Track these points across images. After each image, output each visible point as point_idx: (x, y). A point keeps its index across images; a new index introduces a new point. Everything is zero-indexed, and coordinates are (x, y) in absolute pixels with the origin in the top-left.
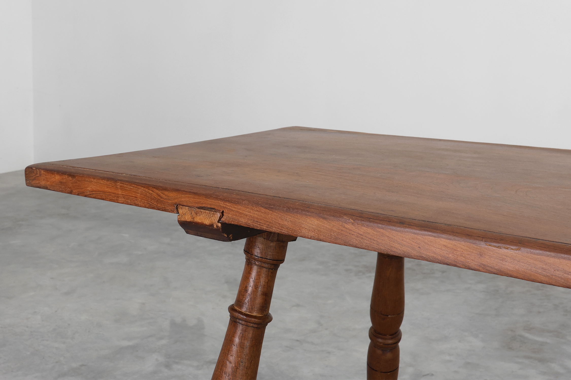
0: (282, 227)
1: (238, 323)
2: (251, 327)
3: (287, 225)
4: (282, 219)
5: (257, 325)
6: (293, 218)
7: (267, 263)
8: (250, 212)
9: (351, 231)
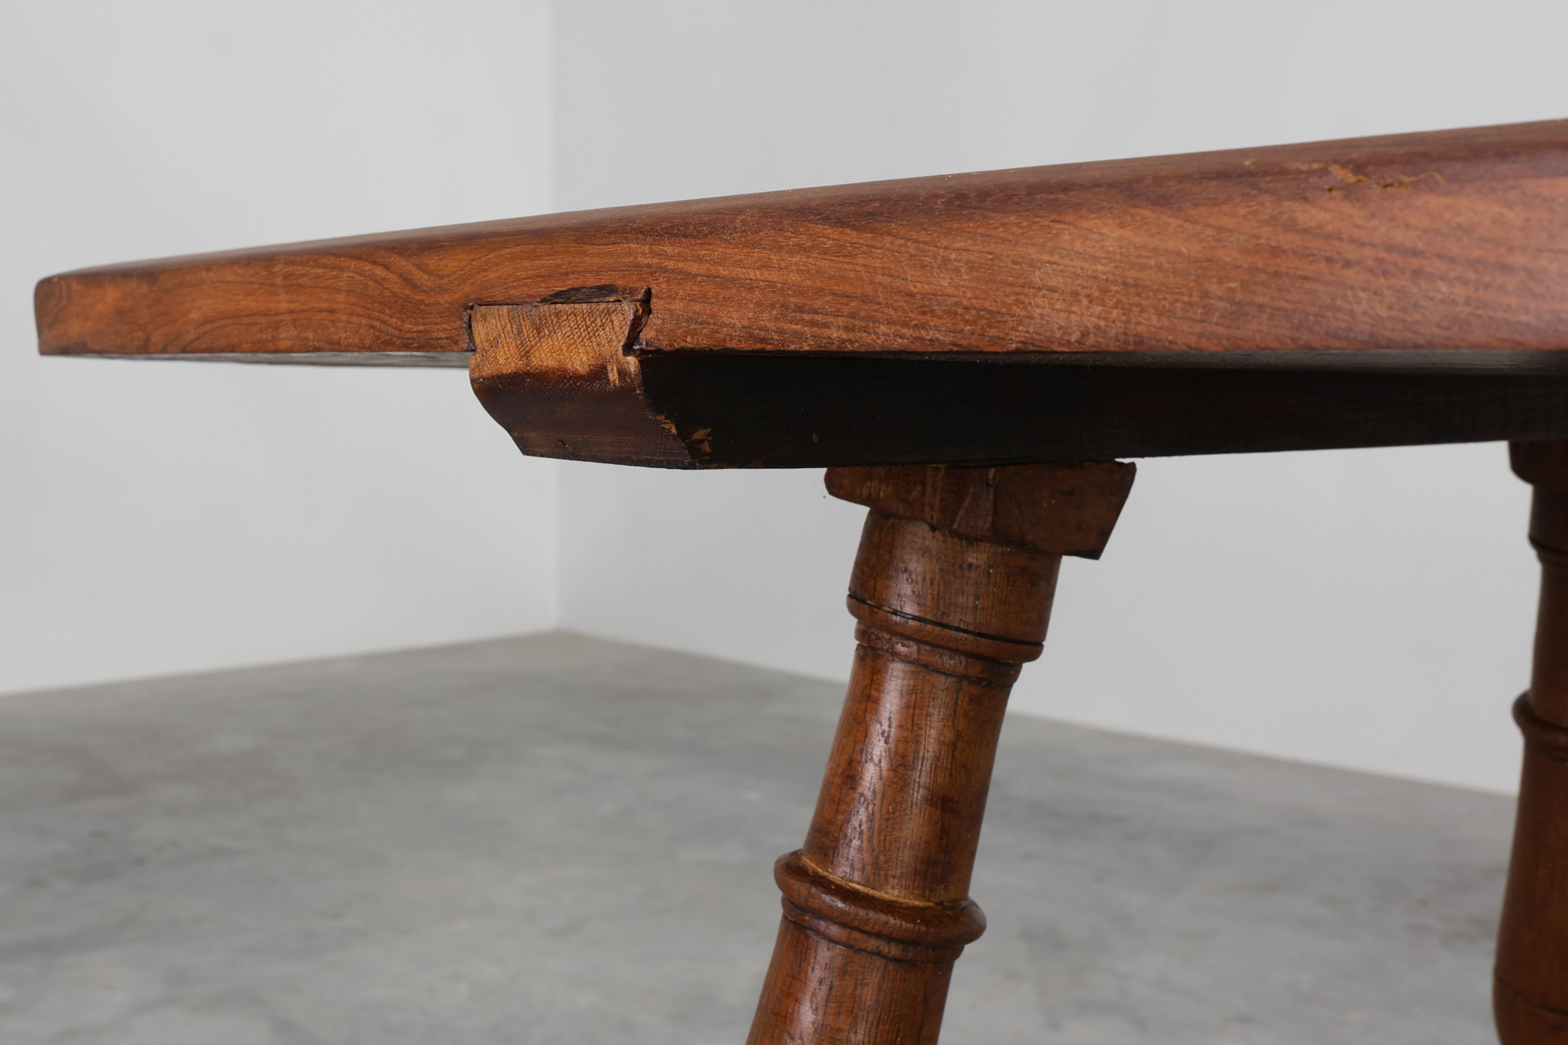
0: (924, 313)
1: (812, 930)
2: (871, 953)
3: (950, 290)
4: (923, 267)
5: (901, 947)
6: (983, 241)
7: (950, 649)
8: (766, 266)
9: (1341, 240)
